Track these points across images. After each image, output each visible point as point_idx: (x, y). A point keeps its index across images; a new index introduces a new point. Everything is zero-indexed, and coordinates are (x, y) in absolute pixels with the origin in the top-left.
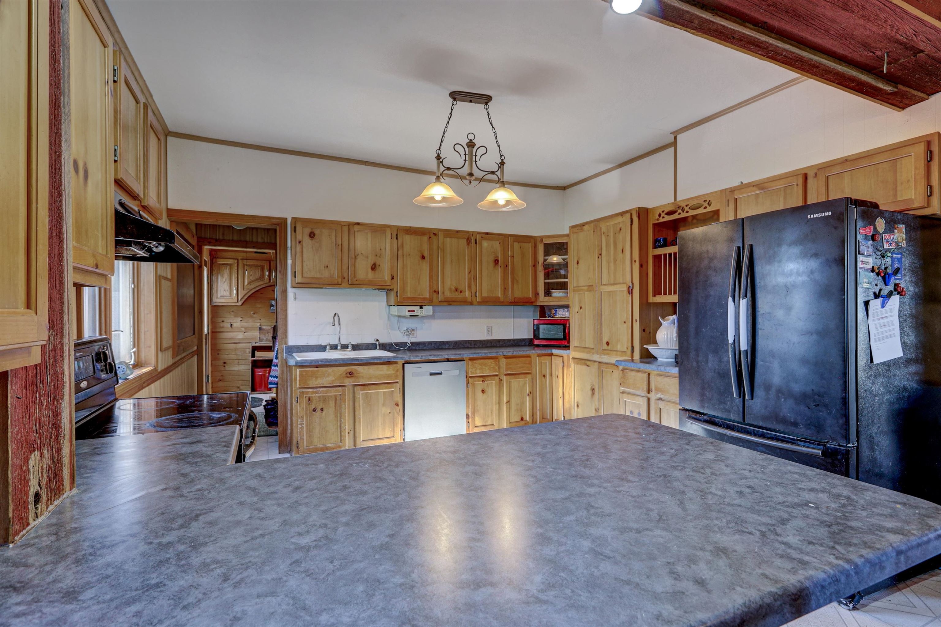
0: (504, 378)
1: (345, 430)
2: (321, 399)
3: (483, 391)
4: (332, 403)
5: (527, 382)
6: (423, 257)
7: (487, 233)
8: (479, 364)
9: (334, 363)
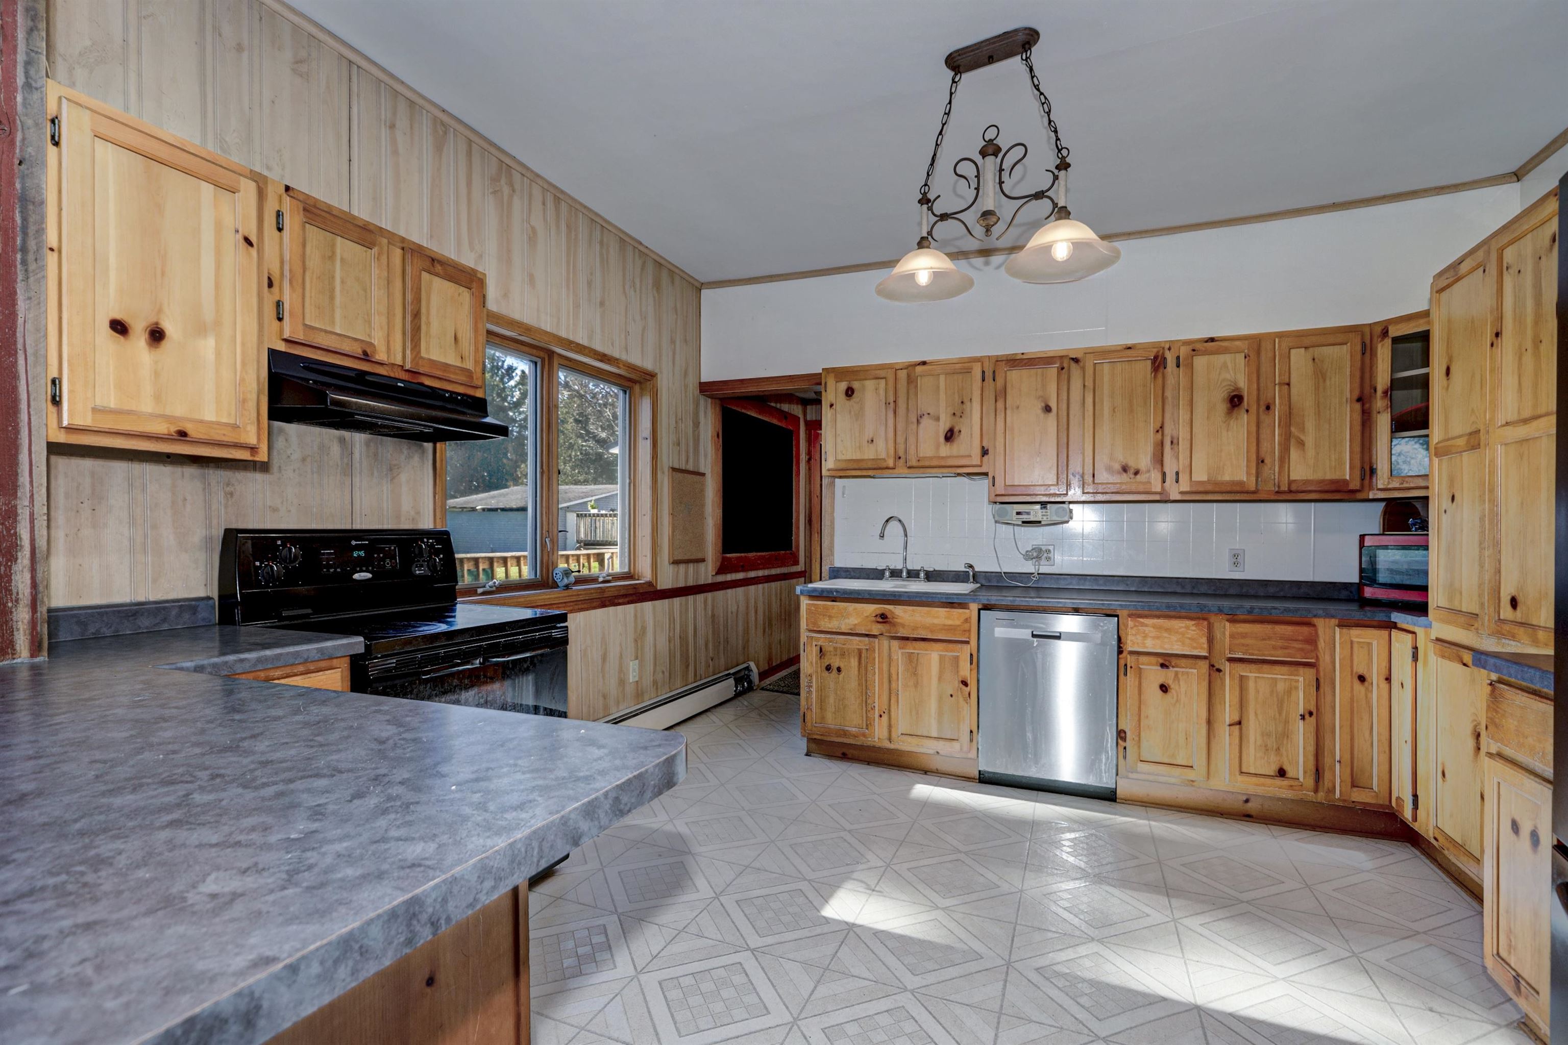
0: (1227, 667)
1: (873, 708)
2: (838, 652)
3: (1164, 688)
4: (854, 662)
5: (1301, 685)
6: (1048, 409)
7: (1212, 340)
8: (1154, 627)
9: (856, 596)
